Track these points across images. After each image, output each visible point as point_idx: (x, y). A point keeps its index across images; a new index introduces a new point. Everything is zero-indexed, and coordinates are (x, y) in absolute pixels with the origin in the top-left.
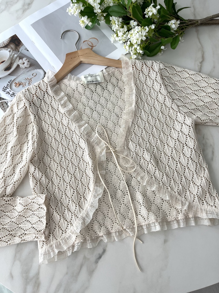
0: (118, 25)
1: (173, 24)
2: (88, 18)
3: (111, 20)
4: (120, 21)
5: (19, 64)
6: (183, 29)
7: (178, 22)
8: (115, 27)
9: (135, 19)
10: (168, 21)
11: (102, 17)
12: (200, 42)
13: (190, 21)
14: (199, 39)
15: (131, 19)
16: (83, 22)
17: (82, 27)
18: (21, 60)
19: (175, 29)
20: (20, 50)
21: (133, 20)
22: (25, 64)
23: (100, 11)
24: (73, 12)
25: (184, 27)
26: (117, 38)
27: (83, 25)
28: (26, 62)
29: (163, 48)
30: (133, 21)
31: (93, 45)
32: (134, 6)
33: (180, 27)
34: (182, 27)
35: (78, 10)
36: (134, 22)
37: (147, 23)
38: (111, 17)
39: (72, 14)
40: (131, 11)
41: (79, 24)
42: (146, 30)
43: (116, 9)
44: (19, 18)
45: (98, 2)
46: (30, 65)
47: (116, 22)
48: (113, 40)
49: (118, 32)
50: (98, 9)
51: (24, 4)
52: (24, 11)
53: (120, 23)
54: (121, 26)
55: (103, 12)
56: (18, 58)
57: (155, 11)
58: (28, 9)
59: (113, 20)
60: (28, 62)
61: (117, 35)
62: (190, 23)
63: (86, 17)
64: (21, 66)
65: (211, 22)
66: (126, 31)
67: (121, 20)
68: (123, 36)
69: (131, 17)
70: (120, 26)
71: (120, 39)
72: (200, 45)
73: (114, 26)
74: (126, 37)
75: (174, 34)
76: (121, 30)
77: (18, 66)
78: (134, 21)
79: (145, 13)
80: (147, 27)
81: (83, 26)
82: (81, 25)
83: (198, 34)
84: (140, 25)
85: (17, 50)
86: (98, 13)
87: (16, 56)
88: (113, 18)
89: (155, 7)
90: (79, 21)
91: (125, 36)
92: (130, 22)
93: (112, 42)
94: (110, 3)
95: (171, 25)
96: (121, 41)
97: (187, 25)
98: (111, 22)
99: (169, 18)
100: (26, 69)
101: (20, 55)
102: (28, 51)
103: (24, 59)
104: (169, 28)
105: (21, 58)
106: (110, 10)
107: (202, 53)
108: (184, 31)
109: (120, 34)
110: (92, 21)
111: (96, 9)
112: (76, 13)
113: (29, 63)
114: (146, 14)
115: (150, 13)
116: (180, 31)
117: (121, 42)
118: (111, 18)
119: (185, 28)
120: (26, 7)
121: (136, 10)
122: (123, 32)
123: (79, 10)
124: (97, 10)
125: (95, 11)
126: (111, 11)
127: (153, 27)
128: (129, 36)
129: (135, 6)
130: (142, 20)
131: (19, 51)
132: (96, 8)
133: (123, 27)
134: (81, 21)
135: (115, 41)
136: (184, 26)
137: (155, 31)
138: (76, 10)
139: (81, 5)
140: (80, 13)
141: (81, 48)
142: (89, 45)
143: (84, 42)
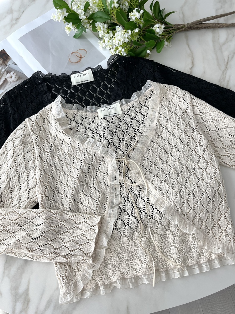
0: (103, 31)
1: (158, 28)
2: (73, 24)
3: (96, 26)
4: (106, 27)
5: (7, 78)
6: (170, 33)
7: (163, 26)
8: (101, 33)
9: (120, 24)
10: (152, 26)
11: (87, 24)
12: (189, 48)
13: (177, 25)
14: (188, 45)
15: (116, 25)
16: (69, 29)
18: (9, 74)
19: (160, 33)
20: (8, 64)
22: (13, 78)
23: (84, 17)
24: (57, 18)
25: (170, 32)
26: (104, 43)
27: (69, 32)
28: (14, 76)
29: (149, 53)
30: (118, 26)
32: (117, 11)
33: (167, 32)
34: (169, 31)
35: (61, 16)
37: (131, 27)
38: (96, 24)
39: (57, 20)
40: (115, 16)
41: (65, 30)
43: (100, 15)
44: (7, 34)
45: (81, 9)
46: (18, 78)
47: (102, 28)
50: (83, 15)
51: (12, 19)
52: (12, 26)
53: (105, 29)
54: (107, 32)
55: (88, 19)
56: (6, 72)
57: (138, 15)
58: (16, 23)
59: (99, 26)
60: (16, 75)
62: (177, 27)
63: (71, 24)
64: (9, 79)
65: (199, 26)
66: (112, 37)
67: (106, 26)
68: (109, 41)
69: (116, 22)
71: (107, 45)
72: (190, 51)
74: (112, 43)
75: (159, 38)
76: (107, 35)
77: (6, 80)
79: (129, 18)
80: (130, 30)
82: (67, 31)
83: (187, 40)
85: (5, 64)
86: (83, 19)
87: (3, 70)
88: (98, 24)
89: (138, 11)
90: (65, 28)
91: (111, 41)
92: (116, 28)
94: (95, 9)
95: (155, 30)
96: (108, 47)
97: (173, 30)
98: (97, 29)
99: (154, 23)
100: (14, 82)
101: (7, 69)
102: (16, 64)
103: (12, 73)
104: (153, 32)
105: (8, 72)
106: (95, 16)
107: (192, 59)
108: (171, 37)
109: (106, 39)
111: (81, 16)
112: (60, 19)
113: (17, 77)
115: (133, 18)
116: (166, 35)
119: (172, 32)
120: (14, 22)
121: (121, 15)
122: (109, 38)
123: (63, 16)
124: (83, 17)
125: (80, 18)
126: (96, 18)
127: (137, 30)
129: (119, 11)
131: (7, 66)
133: (108, 33)
134: (66, 28)
136: (171, 30)
137: (139, 35)
138: (59, 16)
139: (65, 11)
140: (65, 19)
141: (69, 59)
142: (78, 56)
143: (72, 53)
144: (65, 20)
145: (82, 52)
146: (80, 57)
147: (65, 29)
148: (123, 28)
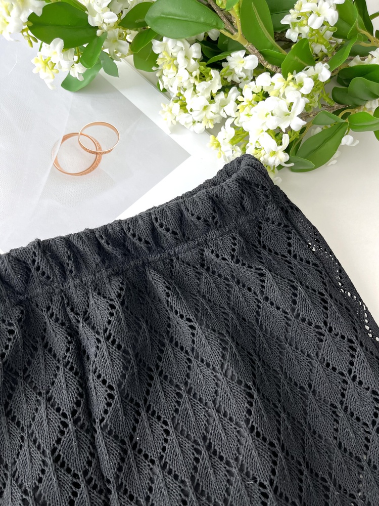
0: (186, 69)
2: (66, 47)
3: (156, 52)
4: (195, 55)
8: (176, 77)
9: (250, 47)
11: (121, 45)
17: (48, 82)
21: (240, 48)
23: (111, 18)
26: (184, 114)
27: (51, 76)
29: (348, 144)
30: (241, 53)
31: (100, 148)
35: (14, 13)
36: (246, 55)
37: (299, 60)
38: (156, 43)
42: (302, 85)
43: (174, 9)
47: (180, 61)
49: (188, 95)
50: (104, 11)
53: (193, 62)
55: (125, 23)
59: (167, 52)
61: (183, 106)
63: (58, 43)
66: (219, 91)
67: (195, 51)
68: (205, 108)
69: (238, 37)
70: (194, 74)
71: (196, 119)
73: (170, 76)
74: (218, 113)
76: (201, 86)
78: (244, 52)
81: (51, 80)
82: (43, 75)
84: (269, 67)
86: (105, 27)
88: (166, 45)
90: (33, 61)
91: (214, 107)
92: (229, 59)
93: (167, 131)
96: (198, 125)
98: (159, 62)
106: (153, 13)
110: (85, 59)
111: (94, 13)
112: (11, 28)
114: (287, 27)
117: (200, 128)
118: (157, 46)
123: (20, 12)
124: (102, 15)
125: (93, 21)
126: (156, 20)
127: (324, 72)
128: (230, 109)
130: (272, 47)
132: (96, 8)
133: (203, 77)
134: (38, 61)
135: (178, 127)
140: (30, 28)
141: (56, 162)
142: (86, 149)
143: (65, 138)
144: (29, 32)
145: (102, 135)
146: (97, 153)
147: (34, 66)
148: (259, 59)
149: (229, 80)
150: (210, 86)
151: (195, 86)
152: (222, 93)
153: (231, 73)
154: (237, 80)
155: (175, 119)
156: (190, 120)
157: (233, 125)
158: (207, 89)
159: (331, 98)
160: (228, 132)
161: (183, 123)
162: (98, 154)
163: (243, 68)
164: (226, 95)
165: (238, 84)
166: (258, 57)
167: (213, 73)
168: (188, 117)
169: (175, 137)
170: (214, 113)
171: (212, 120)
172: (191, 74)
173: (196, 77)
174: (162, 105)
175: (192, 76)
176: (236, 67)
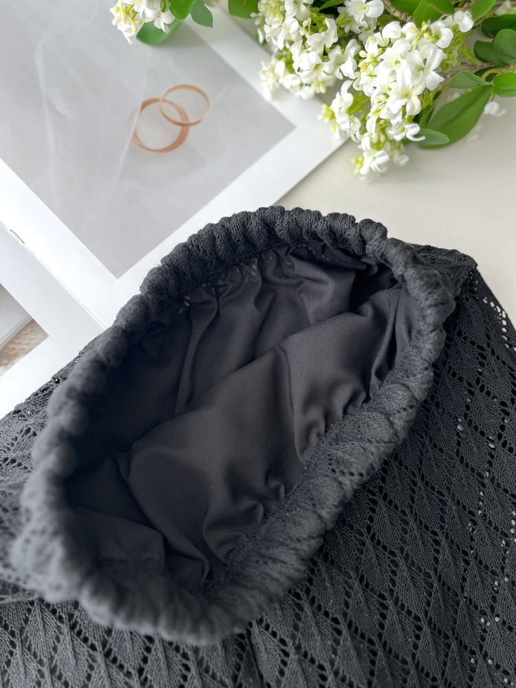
0: (295, 17)
8: (282, 28)
16: (131, 13)
17: (127, 35)
26: (290, 75)
27: (132, 27)
29: (493, 112)
31: (186, 118)
37: (435, 8)
41: (114, 22)
42: (437, 37)
47: (288, 6)
48: (271, 87)
49: (295, 50)
53: (303, 8)
61: (289, 64)
66: (335, 44)
68: (317, 67)
70: (305, 23)
71: (305, 81)
73: (275, 26)
74: (331, 74)
76: (313, 39)
80: (439, 23)
81: (128, 30)
82: (123, 27)
84: (397, 14)
90: (112, 10)
91: (327, 67)
93: (267, 96)
96: (306, 88)
98: (260, 7)
109: (305, 60)
117: (308, 92)
122: (320, 50)
127: (465, 21)
128: (348, 68)
133: (315, 27)
134: (118, 9)
135: (280, 91)
141: (135, 136)
142: (170, 120)
143: (145, 105)
145: (186, 100)
146: (183, 125)
147: (113, 17)
148: (385, 5)
149: (347, 30)
150: (324, 39)
151: (304, 39)
152: (338, 47)
153: (350, 21)
154: (356, 29)
155: (278, 81)
156: (297, 82)
157: (351, 90)
158: (320, 43)
159: (473, 54)
160: (344, 99)
161: (287, 86)
162: (185, 126)
163: (365, 15)
164: (343, 50)
165: (357, 35)
166: (384, 3)
167: (328, 21)
168: (294, 79)
169: (276, 104)
170: (327, 74)
171: (324, 82)
172: (301, 23)
173: (307, 27)
174: (263, 63)
175: (302, 26)
176: (356, 13)
